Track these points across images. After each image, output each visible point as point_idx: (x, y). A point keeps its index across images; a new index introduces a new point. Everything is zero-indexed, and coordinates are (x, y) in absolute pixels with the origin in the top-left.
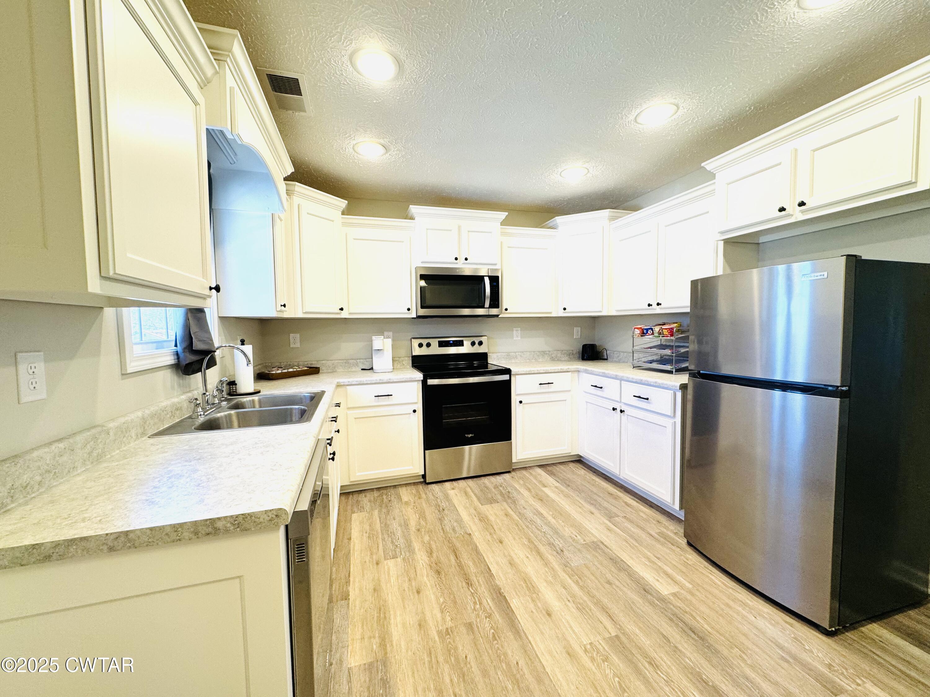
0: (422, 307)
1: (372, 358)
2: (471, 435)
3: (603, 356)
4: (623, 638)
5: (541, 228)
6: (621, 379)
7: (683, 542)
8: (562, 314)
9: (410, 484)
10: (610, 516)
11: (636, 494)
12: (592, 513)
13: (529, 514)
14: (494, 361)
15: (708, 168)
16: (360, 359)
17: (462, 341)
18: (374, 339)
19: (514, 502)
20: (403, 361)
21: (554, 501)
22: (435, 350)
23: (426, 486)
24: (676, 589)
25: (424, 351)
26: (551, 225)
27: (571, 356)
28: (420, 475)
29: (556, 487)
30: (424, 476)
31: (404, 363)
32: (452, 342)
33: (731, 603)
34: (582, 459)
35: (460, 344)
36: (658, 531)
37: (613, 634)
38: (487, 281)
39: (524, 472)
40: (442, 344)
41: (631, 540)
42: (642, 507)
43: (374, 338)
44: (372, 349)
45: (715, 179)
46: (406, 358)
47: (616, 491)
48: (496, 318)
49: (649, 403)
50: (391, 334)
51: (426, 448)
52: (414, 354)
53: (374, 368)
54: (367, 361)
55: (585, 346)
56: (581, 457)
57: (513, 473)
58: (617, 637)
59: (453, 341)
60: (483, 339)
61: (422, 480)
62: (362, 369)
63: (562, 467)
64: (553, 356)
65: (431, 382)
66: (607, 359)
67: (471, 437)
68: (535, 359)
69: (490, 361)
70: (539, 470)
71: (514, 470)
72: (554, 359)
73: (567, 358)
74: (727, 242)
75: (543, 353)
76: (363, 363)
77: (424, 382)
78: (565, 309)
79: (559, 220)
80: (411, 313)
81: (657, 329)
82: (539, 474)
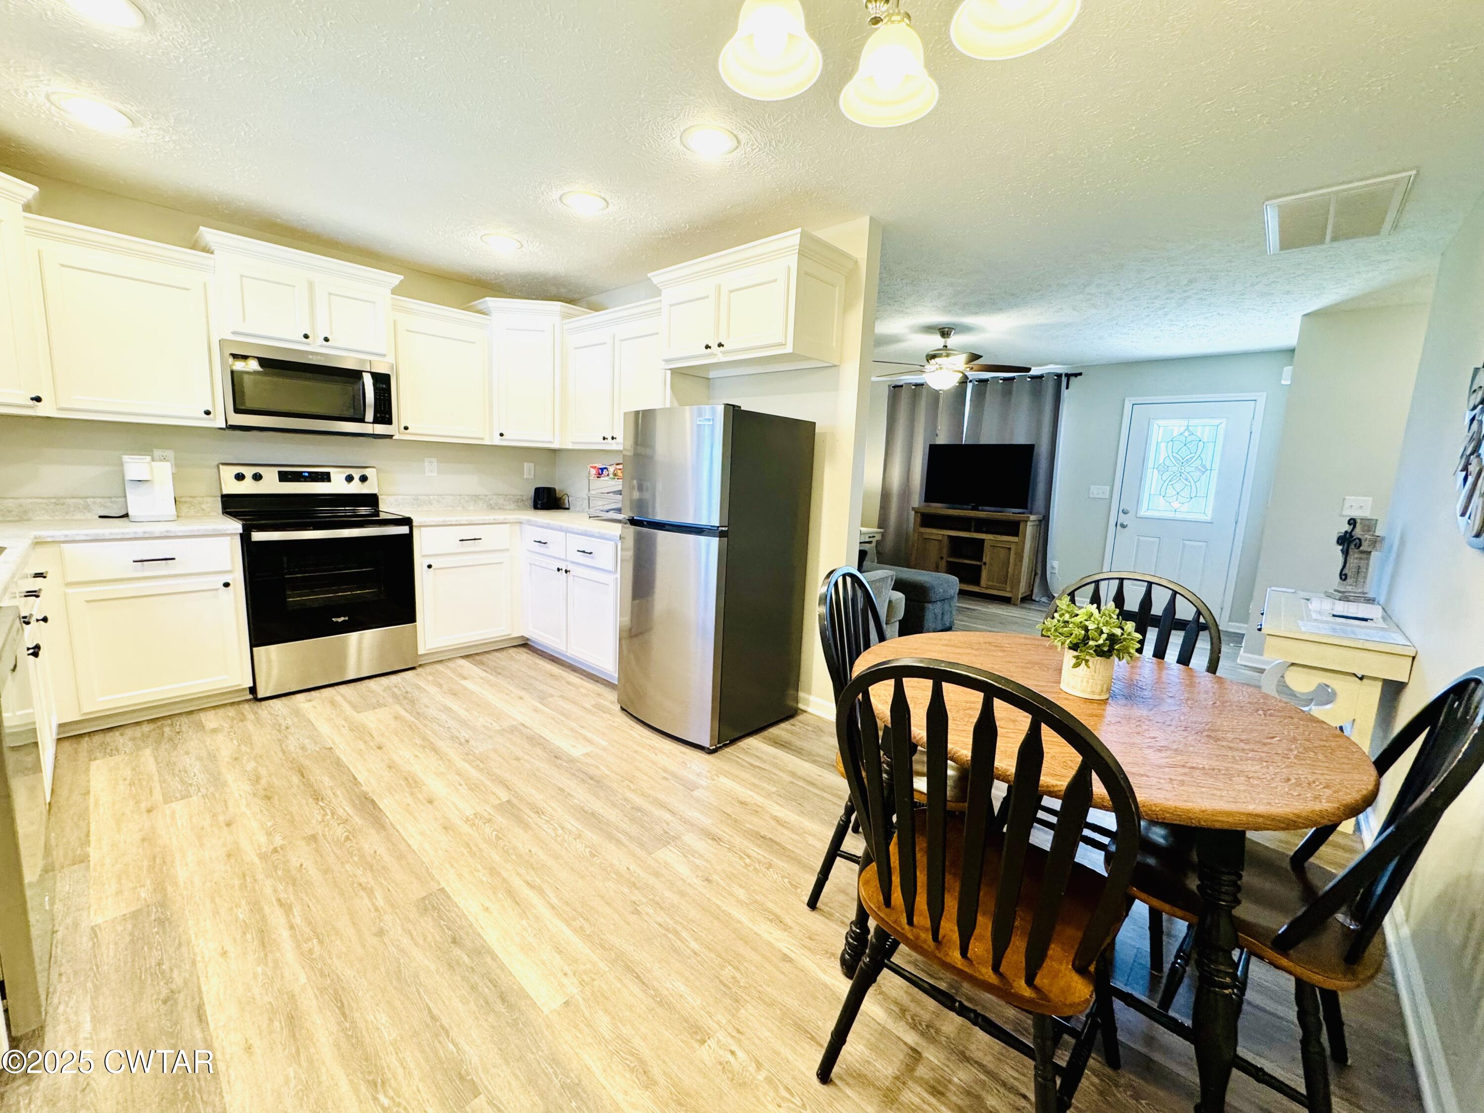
0: (237, 411)
1: (125, 497)
2: (342, 619)
3: (564, 503)
4: (515, 801)
5: (463, 309)
6: (567, 531)
7: (617, 708)
8: (497, 441)
9: (225, 705)
10: (543, 698)
11: (585, 671)
12: (521, 698)
13: (432, 712)
14: (388, 507)
15: (655, 280)
16: (94, 498)
17: (328, 474)
18: (129, 460)
19: (412, 702)
20: (200, 503)
21: (472, 692)
22: (271, 485)
23: (258, 703)
24: (589, 749)
25: (248, 487)
26: (481, 307)
27: (519, 503)
28: (244, 689)
29: (482, 678)
30: (253, 690)
31: (204, 506)
32: (306, 474)
33: (640, 749)
34: (529, 643)
35: (325, 477)
36: (593, 703)
37: (504, 799)
38: (368, 380)
39: (439, 667)
40: (284, 477)
41: (560, 717)
42: (586, 683)
43: (126, 458)
44: (124, 480)
45: (660, 295)
46: (209, 499)
47: (561, 671)
48: (387, 440)
49: (592, 558)
50: (170, 454)
51: (253, 645)
52: (225, 492)
53: (130, 514)
54: (112, 502)
55: (537, 490)
56: (528, 639)
57: (419, 670)
58: (509, 802)
59: (309, 473)
60: (367, 472)
61: (251, 697)
62: (100, 517)
63: (497, 654)
64: (491, 502)
65: (258, 536)
66: (568, 509)
67: (344, 621)
68: (463, 507)
69: (382, 507)
70: (463, 662)
71: (420, 666)
72: (491, 507)
73: (513, 506)
74: (674, 371)
75: (476, 498)
76: (102, 505)
77: (245, 537)
78: (502, 435)
79: (491, 302)
80: (214, 420)
81: (611, 469)
82: (461, 666)
